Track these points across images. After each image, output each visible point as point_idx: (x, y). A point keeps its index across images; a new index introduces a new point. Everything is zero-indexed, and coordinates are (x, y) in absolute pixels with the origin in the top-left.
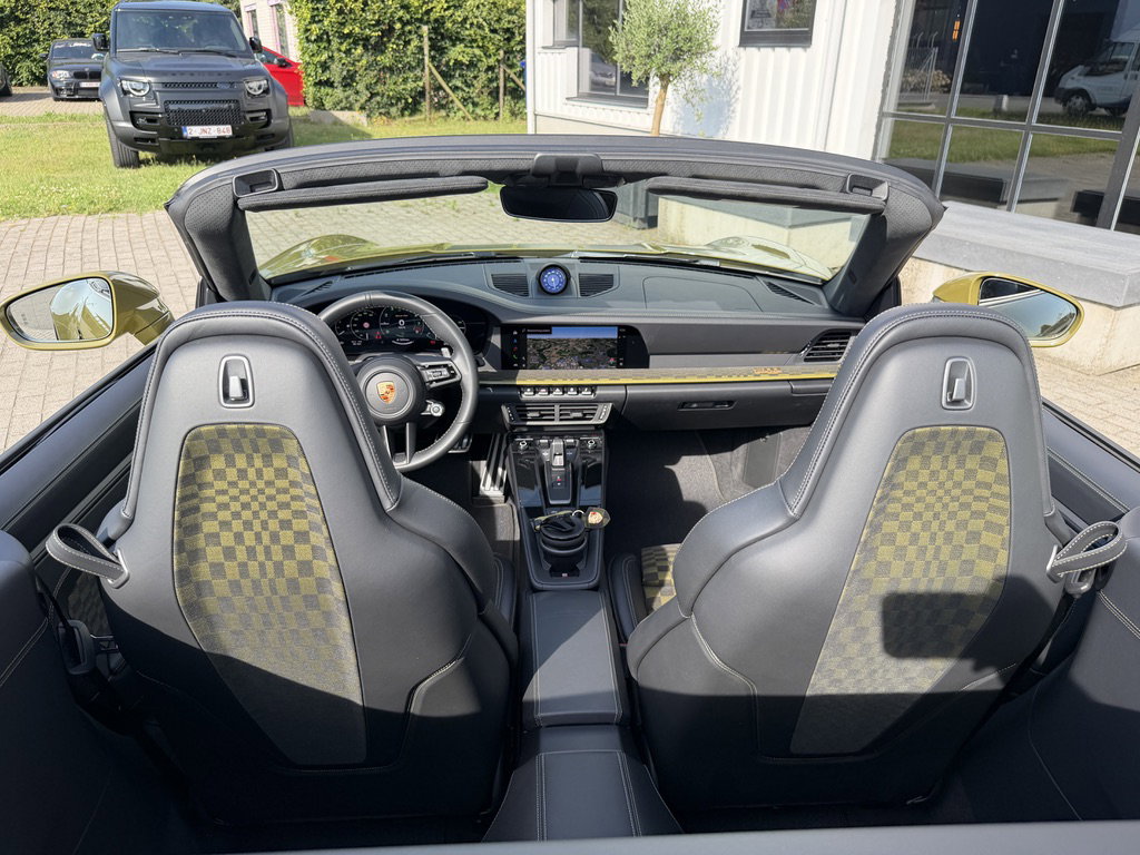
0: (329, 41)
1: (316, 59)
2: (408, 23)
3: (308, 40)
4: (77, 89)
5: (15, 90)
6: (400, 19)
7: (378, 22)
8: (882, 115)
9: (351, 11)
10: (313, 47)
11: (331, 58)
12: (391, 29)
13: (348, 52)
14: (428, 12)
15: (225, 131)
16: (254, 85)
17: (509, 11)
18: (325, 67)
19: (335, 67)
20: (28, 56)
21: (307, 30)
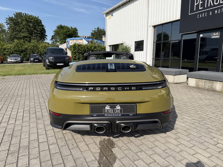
0: (76, 53)
1: (74, 56)
2: (88, 50)
3: (73, 53)
4: (34, 61)
5: (23, 62)
6: (87, 50)
7: (84, 50)
8: (153, 59)
9: (80, 49)
10: (74, 54)
11: (76, 55)
12: (86, 51)
13: (79, 55)
14: (91, 49)
15: (63, 64)
16: (67, 58)
17: (103, 49)
18: (75, 57)
19: (77, 57)
20: (25, 57)
21: (73, 52)
